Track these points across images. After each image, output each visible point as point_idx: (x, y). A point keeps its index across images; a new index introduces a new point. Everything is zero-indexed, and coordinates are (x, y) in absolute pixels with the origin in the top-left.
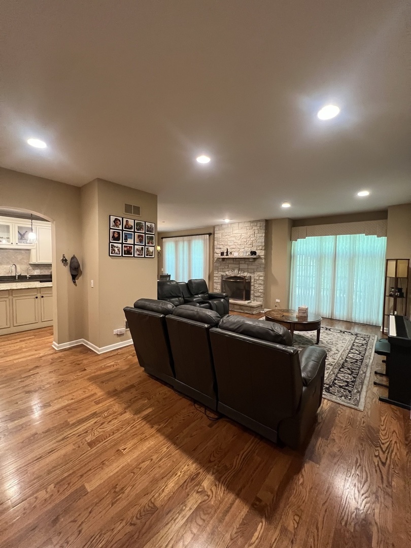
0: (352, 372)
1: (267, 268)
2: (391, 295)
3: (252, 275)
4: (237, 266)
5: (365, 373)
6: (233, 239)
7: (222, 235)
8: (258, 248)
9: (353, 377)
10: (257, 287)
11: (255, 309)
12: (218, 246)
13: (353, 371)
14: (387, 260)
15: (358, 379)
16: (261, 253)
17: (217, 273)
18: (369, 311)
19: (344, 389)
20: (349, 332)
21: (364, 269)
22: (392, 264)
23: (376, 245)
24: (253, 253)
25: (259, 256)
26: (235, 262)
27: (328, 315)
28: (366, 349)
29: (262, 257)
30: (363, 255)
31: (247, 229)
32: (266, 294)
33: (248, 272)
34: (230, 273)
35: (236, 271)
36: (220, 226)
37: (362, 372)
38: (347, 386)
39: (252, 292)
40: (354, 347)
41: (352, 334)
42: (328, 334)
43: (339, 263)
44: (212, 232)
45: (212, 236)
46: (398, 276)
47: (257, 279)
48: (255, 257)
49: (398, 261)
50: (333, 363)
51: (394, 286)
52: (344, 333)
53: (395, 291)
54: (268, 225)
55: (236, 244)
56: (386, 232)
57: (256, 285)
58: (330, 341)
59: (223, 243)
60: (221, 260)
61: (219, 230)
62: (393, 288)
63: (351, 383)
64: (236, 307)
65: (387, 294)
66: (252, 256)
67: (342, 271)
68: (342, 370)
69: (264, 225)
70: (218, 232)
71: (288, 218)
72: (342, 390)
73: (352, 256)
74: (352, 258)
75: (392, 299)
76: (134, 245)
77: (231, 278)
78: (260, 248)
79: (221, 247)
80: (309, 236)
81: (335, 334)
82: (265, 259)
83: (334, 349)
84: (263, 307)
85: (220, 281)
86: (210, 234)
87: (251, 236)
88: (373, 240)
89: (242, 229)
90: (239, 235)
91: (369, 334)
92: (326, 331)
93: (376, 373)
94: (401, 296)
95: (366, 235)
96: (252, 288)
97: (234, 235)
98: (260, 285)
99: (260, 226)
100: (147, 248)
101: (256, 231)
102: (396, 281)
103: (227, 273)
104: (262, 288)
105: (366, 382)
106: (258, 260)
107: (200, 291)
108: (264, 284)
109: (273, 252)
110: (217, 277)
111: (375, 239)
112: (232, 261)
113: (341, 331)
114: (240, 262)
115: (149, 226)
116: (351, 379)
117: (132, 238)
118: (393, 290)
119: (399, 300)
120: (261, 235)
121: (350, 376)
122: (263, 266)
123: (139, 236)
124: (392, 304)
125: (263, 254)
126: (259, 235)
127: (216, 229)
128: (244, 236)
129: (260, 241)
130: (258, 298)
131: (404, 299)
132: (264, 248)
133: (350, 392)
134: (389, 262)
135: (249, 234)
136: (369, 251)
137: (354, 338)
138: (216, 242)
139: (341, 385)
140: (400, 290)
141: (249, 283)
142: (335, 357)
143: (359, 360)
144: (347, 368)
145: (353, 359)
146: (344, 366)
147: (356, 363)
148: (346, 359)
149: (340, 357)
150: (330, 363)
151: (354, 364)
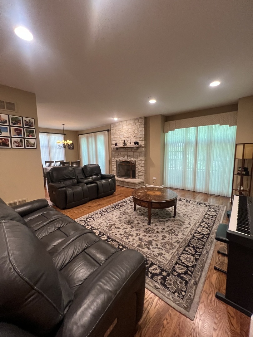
1: (146, 154)
2: (238, 174)
3: (136, 160)
4: (126, 153)
5: (208, 252)
6: (123, 133)
7: (116, 131)
8: (140, 140)
9: (195, 258)
10: (140, 169)
11: (137, 185)
12: (114, 139)
14: (236, 145)
15: (199, 262)
16: (142, 143)
17: (114, 159)
18: (221, 185)
20: (204, 204)
21: (219, 153)
22: (240, 148)
23: (228, 133)
24: (136, 143)
25: (141, 145)
26: (125, 151)
27: (191, 188)
28: (214, 222)
29: (143, 146)
30: (218, 142)
31: (132, 125)
32: (146, 173)
33: (134, 158)
34: (121, 159)
35: (126, 157)
36: (114, 124)
37: (205, 252)
38: (185, 273)
39: (137, 172)
40: (205, 220)
41: (206, 206)
42: (186, 206)
43: (200, 148)
44: (109, 129)
45: (110, 132)
46: (244, 158)
47: (140, 163)
48: (137, 146)
49: (245, 145)
50: (180, 240)
51: (241, 166)
52: (200, 205)
53: (242, 169)
54: (147, 121)
55: (125, 137)
56: (236, 122)
57: (140, 167)
58: (186, 213)
59: (116, 137)
60: (115, 149)
61: (114, 127)
62: (240, 168)
63: (191, 269)
64: (124, 183)
65: (236, 173)
66: (135, 146)
67: (202, 155)
69: (144, 121)
70: (113, 129)
71: (161, 115)
72: (179, 281)
73: (209, 142)
74: (209, 144)
75: (239, 177)
76: (11, 137)
77: (123, 162)
78: (141, 139)
79: (115, 139)
80: (177, 128)
81: (192, 206)
82: (145, 147)
83: (186, 223)
84: (145, 183)
85: (115, 165)
86: (108, 131)
87: (135, 130)
88: (226, 129)
89: (128, 125)
90: (127, 130)
91: (220, 205)
92: (186, 203)
93: (219, 252)
94: (247, 174)
95: (220, 125)
96: (137, 169)
97: (124, 130)
98: (142, 167)
99: (141, 122)
100: (28, 141)
101: (138, 127)
102: (243, 162)
103: (120, 158)
104: (143, 169)
105: (207, 266)
106: (140, 148)
107: (94, 173)
108: (145, 166)
109: (151, 142)
110: (114, 162)
111: (227, 128)
112: (123, 150)
113: (198, 203)
114: (129, 150)
115: (27, 120)
116: (192, 262)
117: (7, 132)
118: (240, 169)
119: (245, 177)
120: (141, 129)
121: (192, 257)
122: (144, 153)
123: (16, 130)
124: (239, 180)
125: (143, 144)
126: (140, 129)
127: (112, 126)
128: (130, 130)
129: (141, 134)
130: (141, 177)
131: (249, 177)
132: (144, 139)
133: (186, 283)
134: (237, 146)
135: (133, 129)
136: (222, 137)
137: (207, 210)
138: (112, 136)
140: (246, 170)
141: (135, 165)
142: (185, 232)
143: (206, 236)
144: (192, 246)
145: (201, 234)
146: (190, 243)
147: (202, 240)
148: (194, 235)
149: (189, 232)
150: (178, 240)
151: (200, 240)
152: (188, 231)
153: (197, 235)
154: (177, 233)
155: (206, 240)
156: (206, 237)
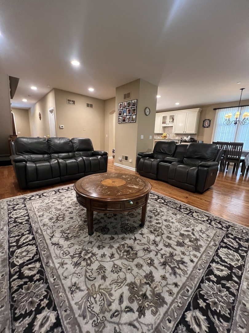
0: (15, 222)
9: (12, 218)
13: (15, 225)
15: (7, 218)
19: (14, 205)
38: (14, 207)
50: (41, 218)
63: (12, 211)
68: (27, 218)
72: (15, 203)
100: (132, 117)
115: (134, 102)
116: (13, 215)
121: (15, 216)
123: (129, 110)
133: (9, 205)
139: (18, 206)
142: (47, 228)
143: (15, 248)
144: (23, 223)
145: (24, 243)
146: (28, 223)
147: (17, 238)
148: (33, 234)
149: (42, 233)
150: (43, 217)
151: (18, 236)
152: (44, 233)
153: (28, 237)
154: (53, 221)
155: (10, 242)
156: (14, 246)
